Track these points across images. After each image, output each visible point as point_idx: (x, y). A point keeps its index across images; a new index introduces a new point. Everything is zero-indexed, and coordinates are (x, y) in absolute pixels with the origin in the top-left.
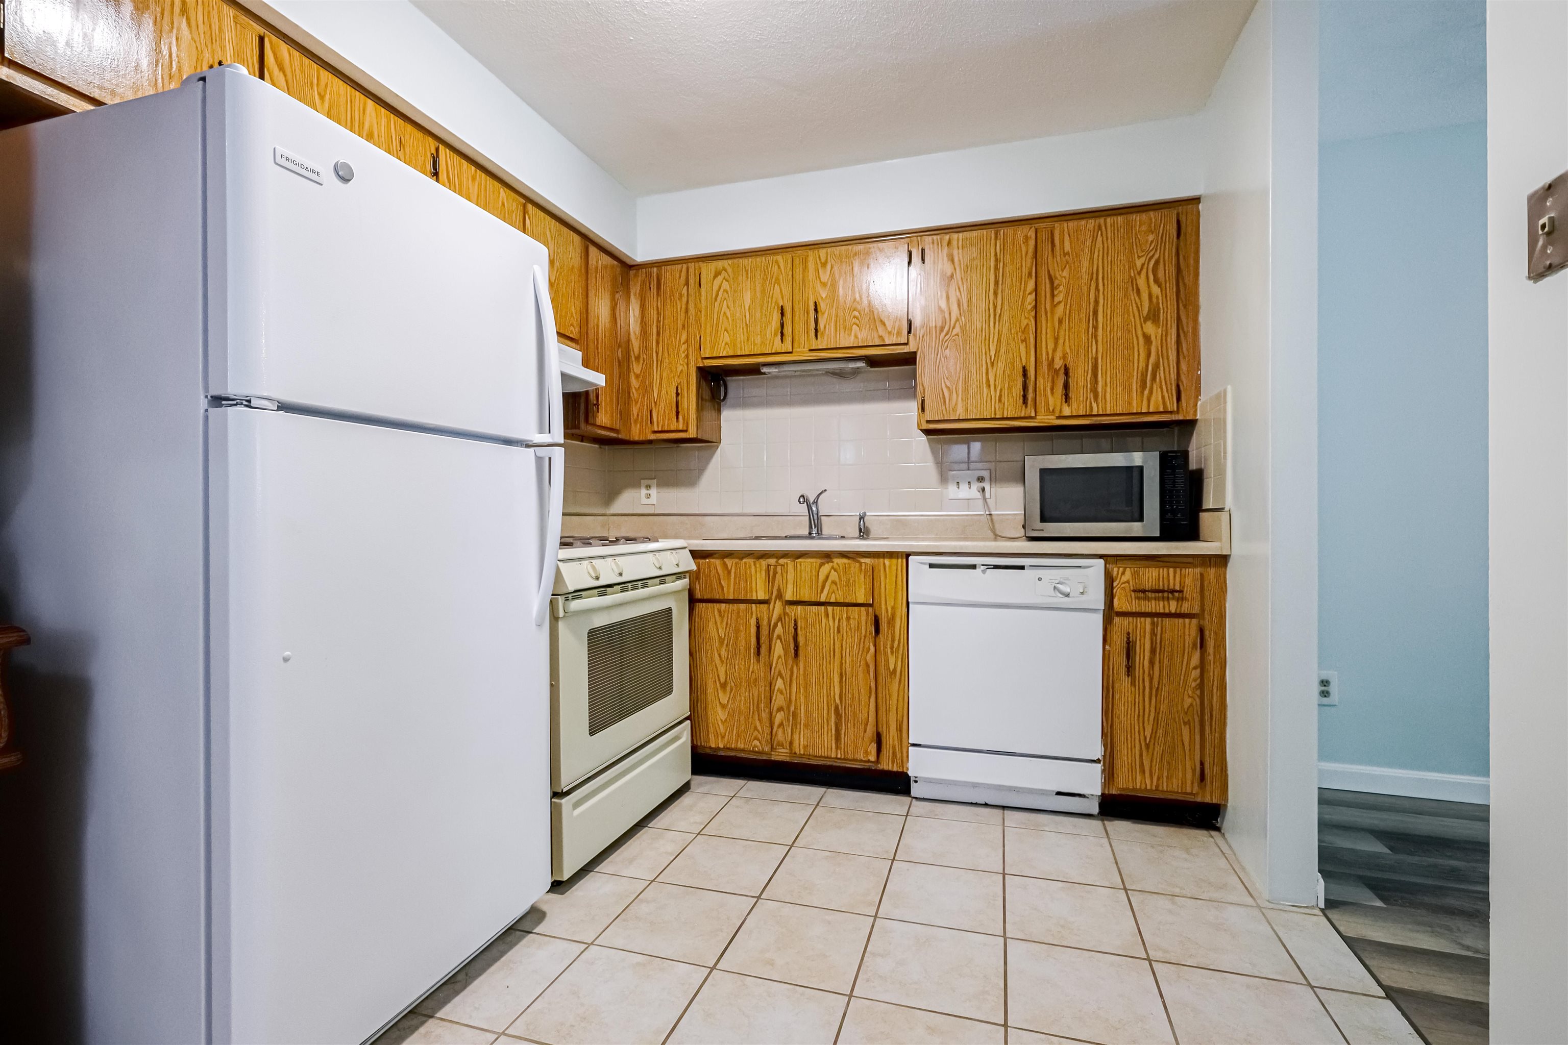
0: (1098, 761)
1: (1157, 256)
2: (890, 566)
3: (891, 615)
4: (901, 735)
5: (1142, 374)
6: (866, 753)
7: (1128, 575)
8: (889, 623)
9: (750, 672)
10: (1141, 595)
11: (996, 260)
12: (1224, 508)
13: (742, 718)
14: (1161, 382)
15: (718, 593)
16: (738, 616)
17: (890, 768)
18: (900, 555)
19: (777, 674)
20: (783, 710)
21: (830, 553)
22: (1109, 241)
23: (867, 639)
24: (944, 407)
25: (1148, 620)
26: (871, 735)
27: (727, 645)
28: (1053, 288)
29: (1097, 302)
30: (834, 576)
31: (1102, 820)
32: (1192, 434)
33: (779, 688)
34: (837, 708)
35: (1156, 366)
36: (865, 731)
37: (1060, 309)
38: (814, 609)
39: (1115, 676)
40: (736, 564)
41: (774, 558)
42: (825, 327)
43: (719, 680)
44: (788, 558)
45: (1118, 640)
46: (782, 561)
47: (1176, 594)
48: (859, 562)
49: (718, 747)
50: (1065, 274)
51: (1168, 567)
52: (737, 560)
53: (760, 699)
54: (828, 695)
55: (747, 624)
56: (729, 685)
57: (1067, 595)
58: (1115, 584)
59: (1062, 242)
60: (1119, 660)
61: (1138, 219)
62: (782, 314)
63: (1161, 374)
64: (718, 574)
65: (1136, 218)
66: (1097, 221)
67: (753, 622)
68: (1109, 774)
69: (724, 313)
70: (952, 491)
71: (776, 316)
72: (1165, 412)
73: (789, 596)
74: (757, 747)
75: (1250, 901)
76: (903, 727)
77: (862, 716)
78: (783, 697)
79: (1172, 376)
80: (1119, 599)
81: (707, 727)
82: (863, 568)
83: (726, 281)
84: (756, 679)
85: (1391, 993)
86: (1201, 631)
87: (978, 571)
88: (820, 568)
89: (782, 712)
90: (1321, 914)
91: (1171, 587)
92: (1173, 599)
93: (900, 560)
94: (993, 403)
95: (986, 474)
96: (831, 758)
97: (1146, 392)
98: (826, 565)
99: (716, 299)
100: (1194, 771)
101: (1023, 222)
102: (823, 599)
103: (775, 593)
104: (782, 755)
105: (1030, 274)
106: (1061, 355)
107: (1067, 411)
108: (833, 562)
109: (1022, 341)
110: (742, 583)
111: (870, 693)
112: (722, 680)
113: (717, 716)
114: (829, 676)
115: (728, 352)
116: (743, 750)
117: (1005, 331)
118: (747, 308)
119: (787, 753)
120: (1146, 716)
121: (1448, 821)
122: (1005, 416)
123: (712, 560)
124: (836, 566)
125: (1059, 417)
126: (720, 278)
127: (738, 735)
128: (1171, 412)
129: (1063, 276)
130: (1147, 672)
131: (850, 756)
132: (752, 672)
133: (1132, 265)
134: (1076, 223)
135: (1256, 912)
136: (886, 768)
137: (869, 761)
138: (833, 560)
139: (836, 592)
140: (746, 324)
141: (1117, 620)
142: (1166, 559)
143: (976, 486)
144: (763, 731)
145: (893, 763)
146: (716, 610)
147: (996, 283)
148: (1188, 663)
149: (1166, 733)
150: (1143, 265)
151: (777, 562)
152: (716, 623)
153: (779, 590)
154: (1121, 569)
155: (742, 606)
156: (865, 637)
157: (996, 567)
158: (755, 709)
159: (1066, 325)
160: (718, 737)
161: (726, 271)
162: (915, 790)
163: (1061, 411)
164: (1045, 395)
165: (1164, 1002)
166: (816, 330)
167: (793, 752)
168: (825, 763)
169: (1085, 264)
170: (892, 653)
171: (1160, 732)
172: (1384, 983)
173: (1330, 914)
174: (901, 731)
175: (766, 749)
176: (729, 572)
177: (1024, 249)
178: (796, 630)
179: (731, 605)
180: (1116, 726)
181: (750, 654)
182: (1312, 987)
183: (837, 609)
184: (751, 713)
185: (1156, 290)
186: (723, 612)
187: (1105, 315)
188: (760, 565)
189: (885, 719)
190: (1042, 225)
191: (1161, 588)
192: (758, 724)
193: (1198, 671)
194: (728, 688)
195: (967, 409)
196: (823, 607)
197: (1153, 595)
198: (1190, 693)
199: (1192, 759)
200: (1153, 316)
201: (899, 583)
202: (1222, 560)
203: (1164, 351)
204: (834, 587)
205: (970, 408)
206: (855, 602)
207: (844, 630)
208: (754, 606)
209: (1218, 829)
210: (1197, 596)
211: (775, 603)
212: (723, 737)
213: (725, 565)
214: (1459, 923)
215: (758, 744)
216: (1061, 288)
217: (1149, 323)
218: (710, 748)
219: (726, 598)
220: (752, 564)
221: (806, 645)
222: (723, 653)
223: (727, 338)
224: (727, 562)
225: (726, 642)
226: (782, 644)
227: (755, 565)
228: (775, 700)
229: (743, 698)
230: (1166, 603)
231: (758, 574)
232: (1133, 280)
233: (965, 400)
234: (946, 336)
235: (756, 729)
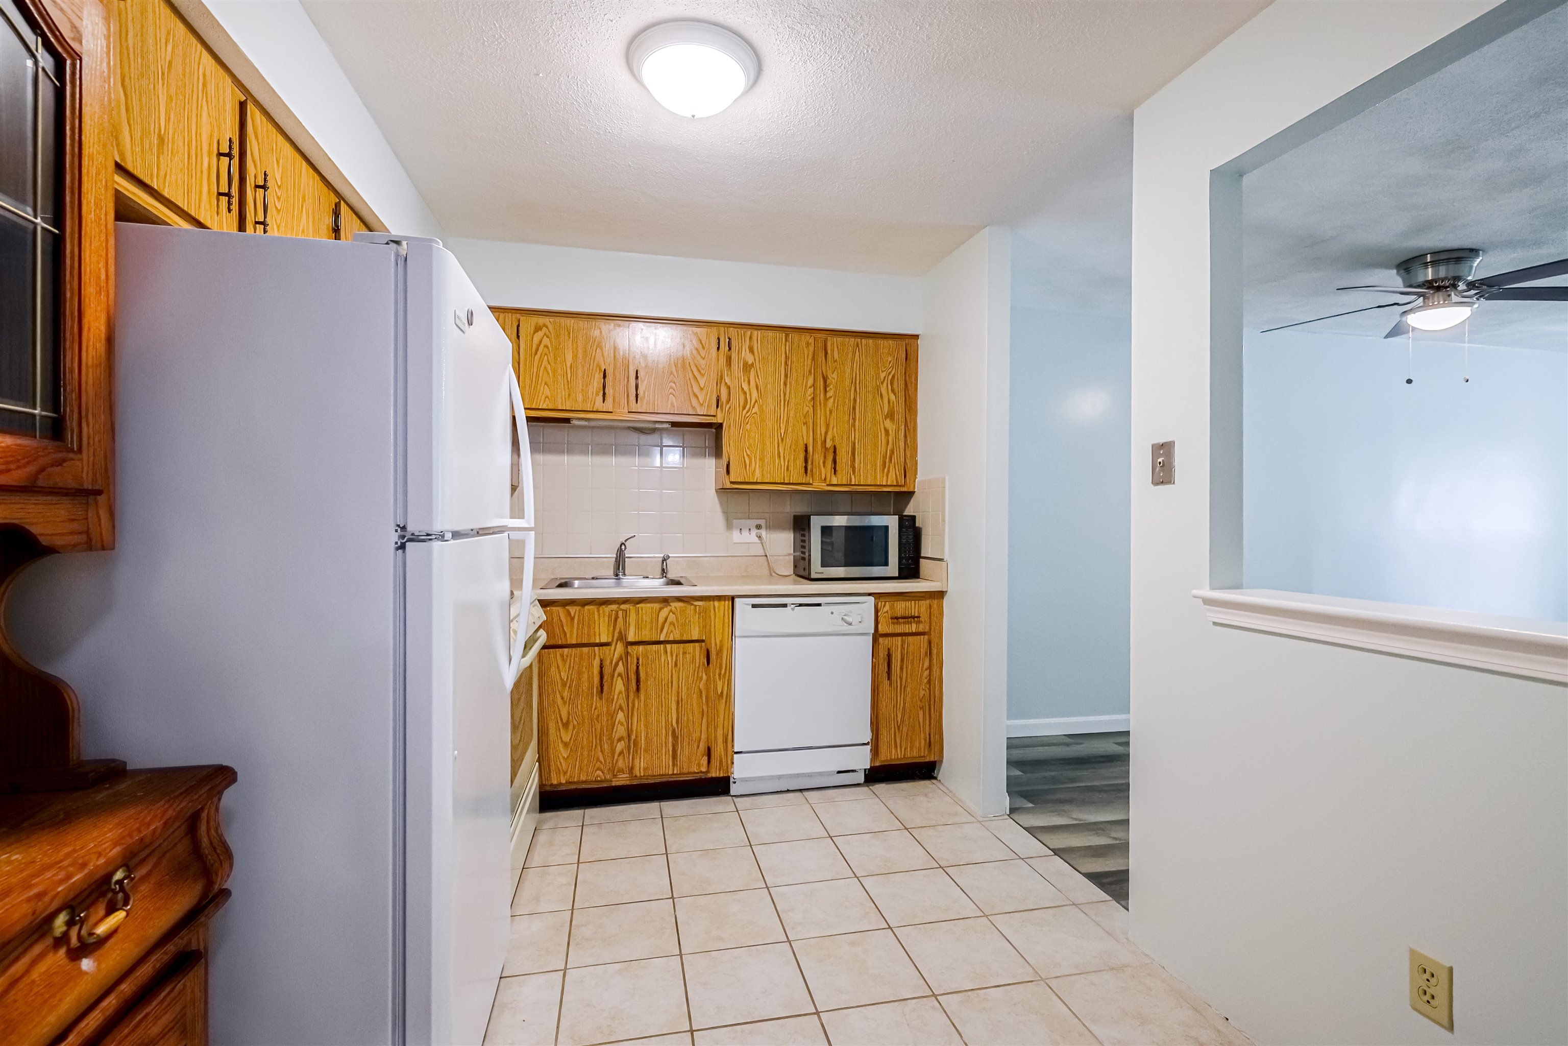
0: (867, 744)
1: (893, 373)
2: (719, 608)
3: (720, 647)
4: (727, 746)
5: (883, 457)
6: (699, 765)
7: (887, 608)
8: (717, 654)
9: (593, 710)
10: (896, 620)
11: (786, 357)
12: (943, 559)
13: (585, 753)
14: (895, 465)
15: (561, 639)
16: (581, 658)
17: (718, 775)
18: (727, 597)
19: (617, 708)
20: (623, 740)
21: (667, 598)
22: (864, 355)
23: (700, 670)
24: (745, 472)
25: (900, 638)
26: (703, 750)
27: (569, 687)
28: (825, 387)
29: (855, 400)
30: (672, 618)
31: (868, 786)
32: (910, 501)
33: (619, 721)
34: (674, 731)
35: (892, 452)
36: (698, 747)
37: (830, 403)
38: (655, 647)
39: (880, 679)
40: (580, 610)
41: (615, 604)
42: (644, 393)
43: (562, 720)
44: (629, 604)
45: (882, 654)
46: (623, 607)
47: (916, 619)
48: (692, 604)
49: (561, 783)
50: (835, 375)
51: (911, 601)
52: (579, 607)
53: (602, 733)
54: (667, 721)
55: (591, 665)
56: (571, 723)
57: (850, 624)
58: (879, 614)
59: (833, 351)
60: (883, 668)
61: (882, 343)
62: (605, 377)
63: (894, 459)
64: (561, 621)
65: (881, 342)
66: (856, 340)
67: (596, 663)
68: (875, 752)
69: (545, 367)
70: (736, 536)
71: (598, 376)
72: (897, 486)
73: (631, 638)
74: (599, 777)
75: (972, 819)
76: (729, 738)
77: (695, 736)
78: (623, 728)
79: (902, 460)
80: (882, 625)
81: (549, 766)
82: (697, 610)
83: (548, 337)
84: (598, 715)
85: (1056, 852)
86: (930, 643)
87: (789, 608)
88: (659, 612)
89: (623, 742)
90: (1008, 817)
91: (913, 614)
92: (914, 622)
93: (727, 602)
94: (783, 470)
95: (763, 524)
96: (668, 775)
97: (886, 470)
98: (665, 609)
99: (536, 353)
100: (925, 740)
101: (805, 331)
102: (662, 639)
103: (616, 635)
104: (622, 780)
105: (810, 372)
106: (831, 437)
107: (834, 481)
108: (670, 605)
109: (804, 424)
110: (586, 628)
111: (703, 715)
112: (565, 720)
113: (560, 753)
114: (667, 705)
115: (547, 405)
116: (585, 782)
117: (792, 414)
118: (569, 366)
119: (627, 777)
120: (898, 706)
121: (1040, 749)
122: (791, 482)
123: (554, 608)
124: (673, 609)
125: (828, 485)
126: (540, 334)
127: (581, 769)
128: (900, 486)
129: (833, 377)
130: (898, 675)
131: (685, 771)
132: (595, 709)
133: (878, 377)
134: (842, 339)
135: (978, 825)
136: (714, 775)
137: (701, 772)
138: (671, 604)
139: (674, 631)
140: (568, 381)
141: (881, 640)
142: (909, 594)
143: (754, 532)
144: (605, 761)
145: (720, 770)
146: (558, 655)
147: (786, 376)
148: (923, 667)
149: (910, 717)
150: (885, 377)
151: (618, 608)
152: (558, 667)
153: (620, 633)
154: (883, 603)
155: (585, 650)
156: (699, 668)
157: (801, 605)
158: (598, 742)
159: (834, 414)
160: (560, 774)
161: (547, 327)
162: (734, 789)
163: (830, 481)
164: (819, 468)
165: (961, 888)
166: (637, 396)
167: (634, 775)
168: (661, 780)
169: (848, 371)
170: (720, 679)
171: (906, 717)
172: (1051, 848)
173: (1011, 816)
174: (726, 742)
175: (608, 777)
176: (572, 619)
177: (806, 352)
178: (638, 667)
179: (574, 649)
180: (881, 716)
181: (592, 694)
182: (1023, 859)
183: (675, 646)
184: (594, 747)
185: (892, 397)
186: (565, 657)
187: (860, 412)
188: (604, 611)
189: (713, 735)
190: (820, 335)
191: (907, 615)
192: (600, 754)
193: (928, 671)
194: (571, 727)
195: (763, 475)
196: (662, 646)
197: (902, 620)
198: (923, 687)
199: (925, 733)
200: (891, 415)
201: (726, 620)
202: (940, 595)
203: (897, 442)
204: (672, 627)
205: (765, 473)
206: (690, 639)
207: (680, 663)
208: (596, 648)
209: (935, 778)
210: (927, 619)
211: (616, 644)
212: (565, 773)
213: (569, 612)
214: (1066, 807)
215: (601, 773)
216: (831, 387)
217: (888, 420)
218: (552, 785)
219: (569, 643)
220: (596, 611)
221: (647, 680)
222: (565, 694)
223: (547, 392)
224: (571, 610)
225: (568, 685)
226: (623, 680)
227: (598, 611)
228: (616, 732)
229: (585, 734)
230: (910, 625)
231: (602, 619)
232: (878, 388)
233: (762, 467)
234: (747, 413)
235: (598, 760)
